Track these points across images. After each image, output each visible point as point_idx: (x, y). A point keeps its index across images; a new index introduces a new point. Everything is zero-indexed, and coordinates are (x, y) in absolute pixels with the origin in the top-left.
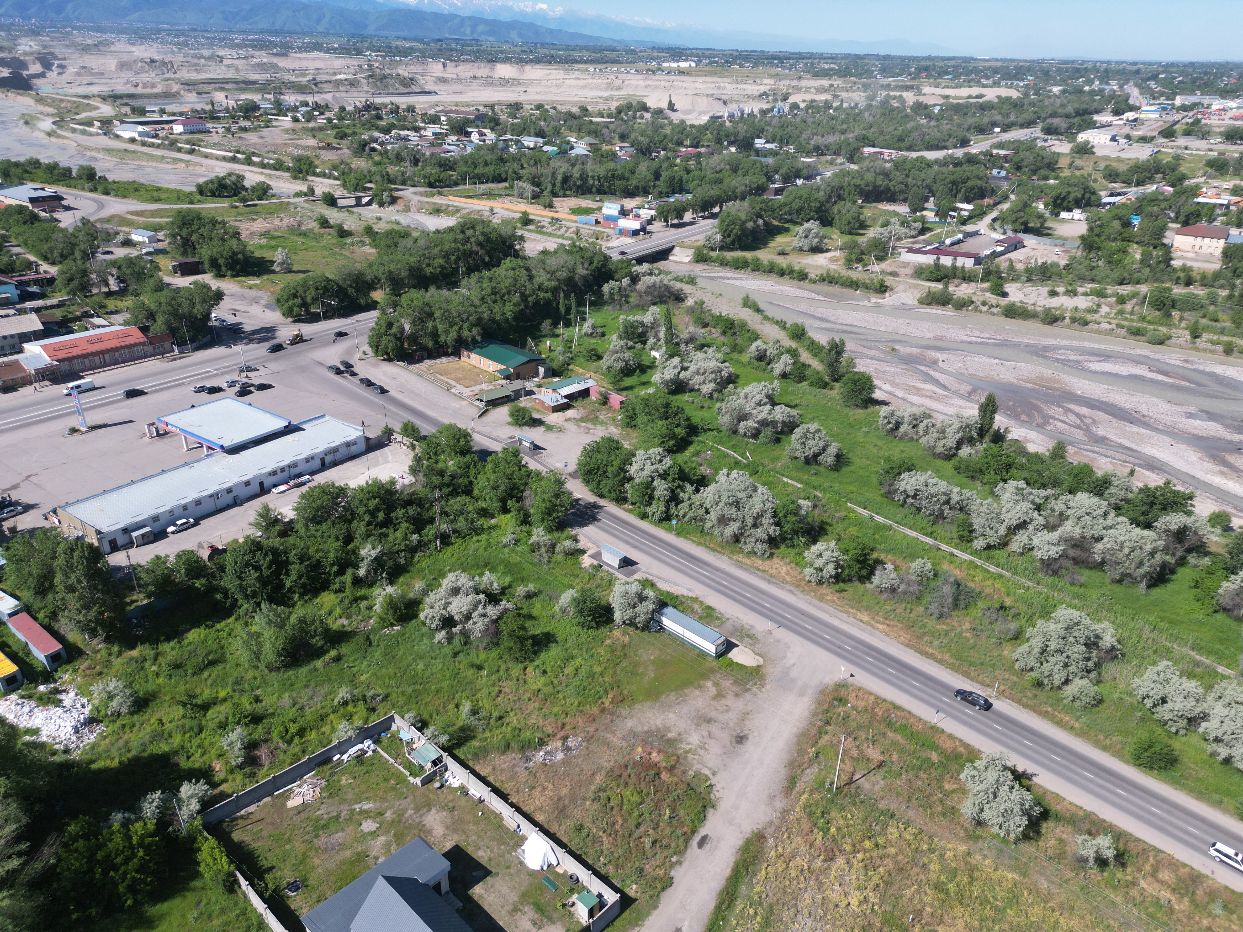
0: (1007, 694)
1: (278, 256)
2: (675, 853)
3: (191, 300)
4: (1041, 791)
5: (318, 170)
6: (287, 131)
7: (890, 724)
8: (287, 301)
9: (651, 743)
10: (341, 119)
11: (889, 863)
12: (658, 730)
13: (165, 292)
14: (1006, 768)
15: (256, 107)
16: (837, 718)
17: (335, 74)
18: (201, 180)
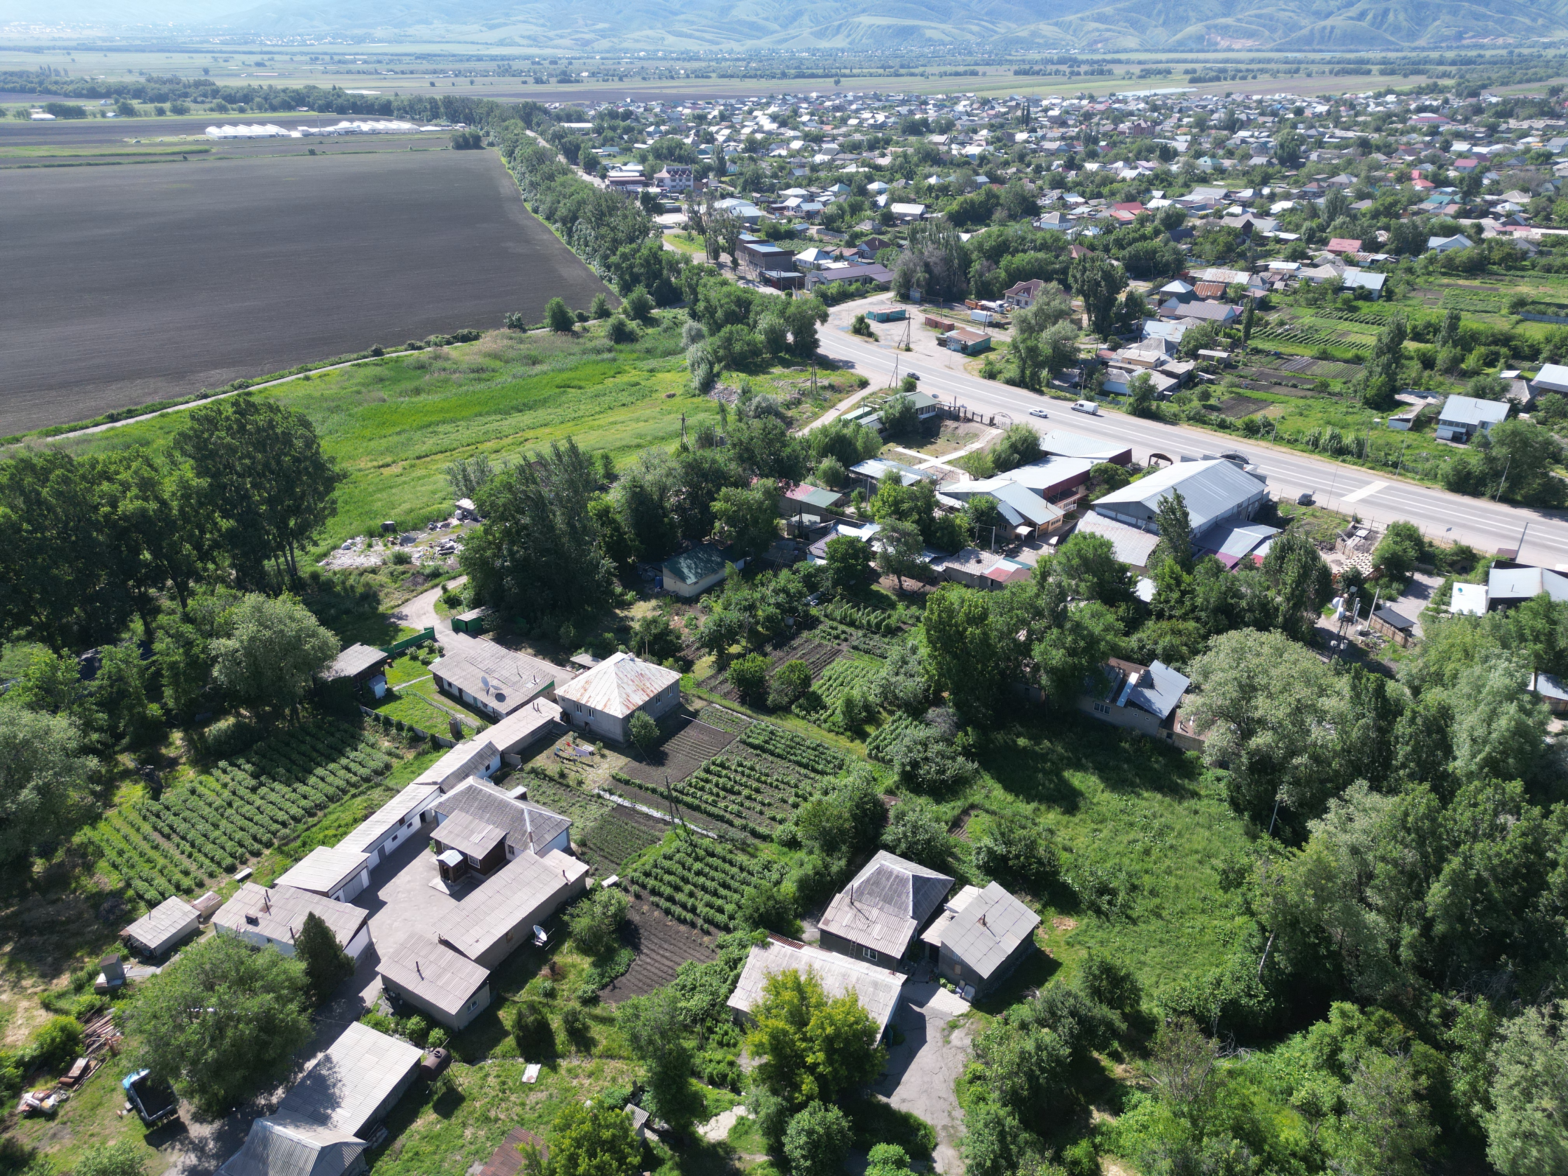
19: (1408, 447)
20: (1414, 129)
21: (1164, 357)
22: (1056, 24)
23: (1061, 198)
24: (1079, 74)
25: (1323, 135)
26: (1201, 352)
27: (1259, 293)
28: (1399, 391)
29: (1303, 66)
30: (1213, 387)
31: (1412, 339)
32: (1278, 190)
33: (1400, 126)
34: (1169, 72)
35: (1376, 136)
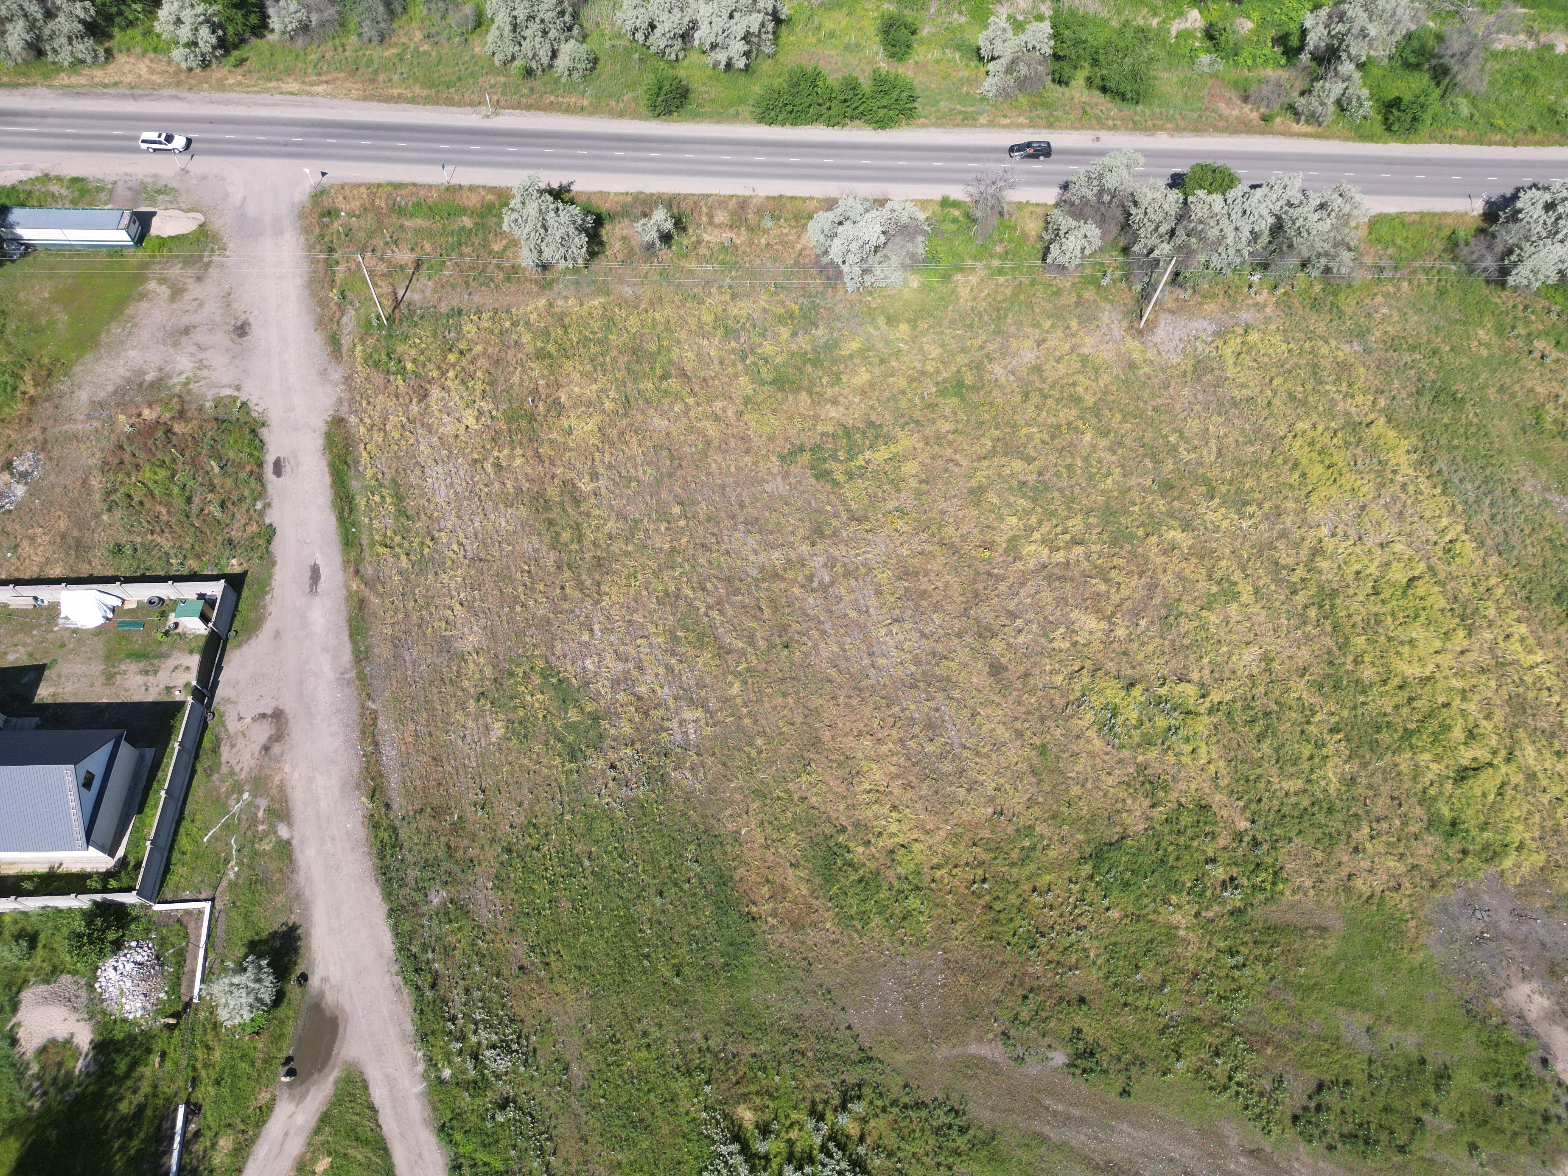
0: (503, 103)
2: (255, 500)
4: (584, 198)
7: (401, 211)
9: (131, 401)
11: (483, 362)
12: (129, 381)
14: (541, 192)
16: (339, 238)
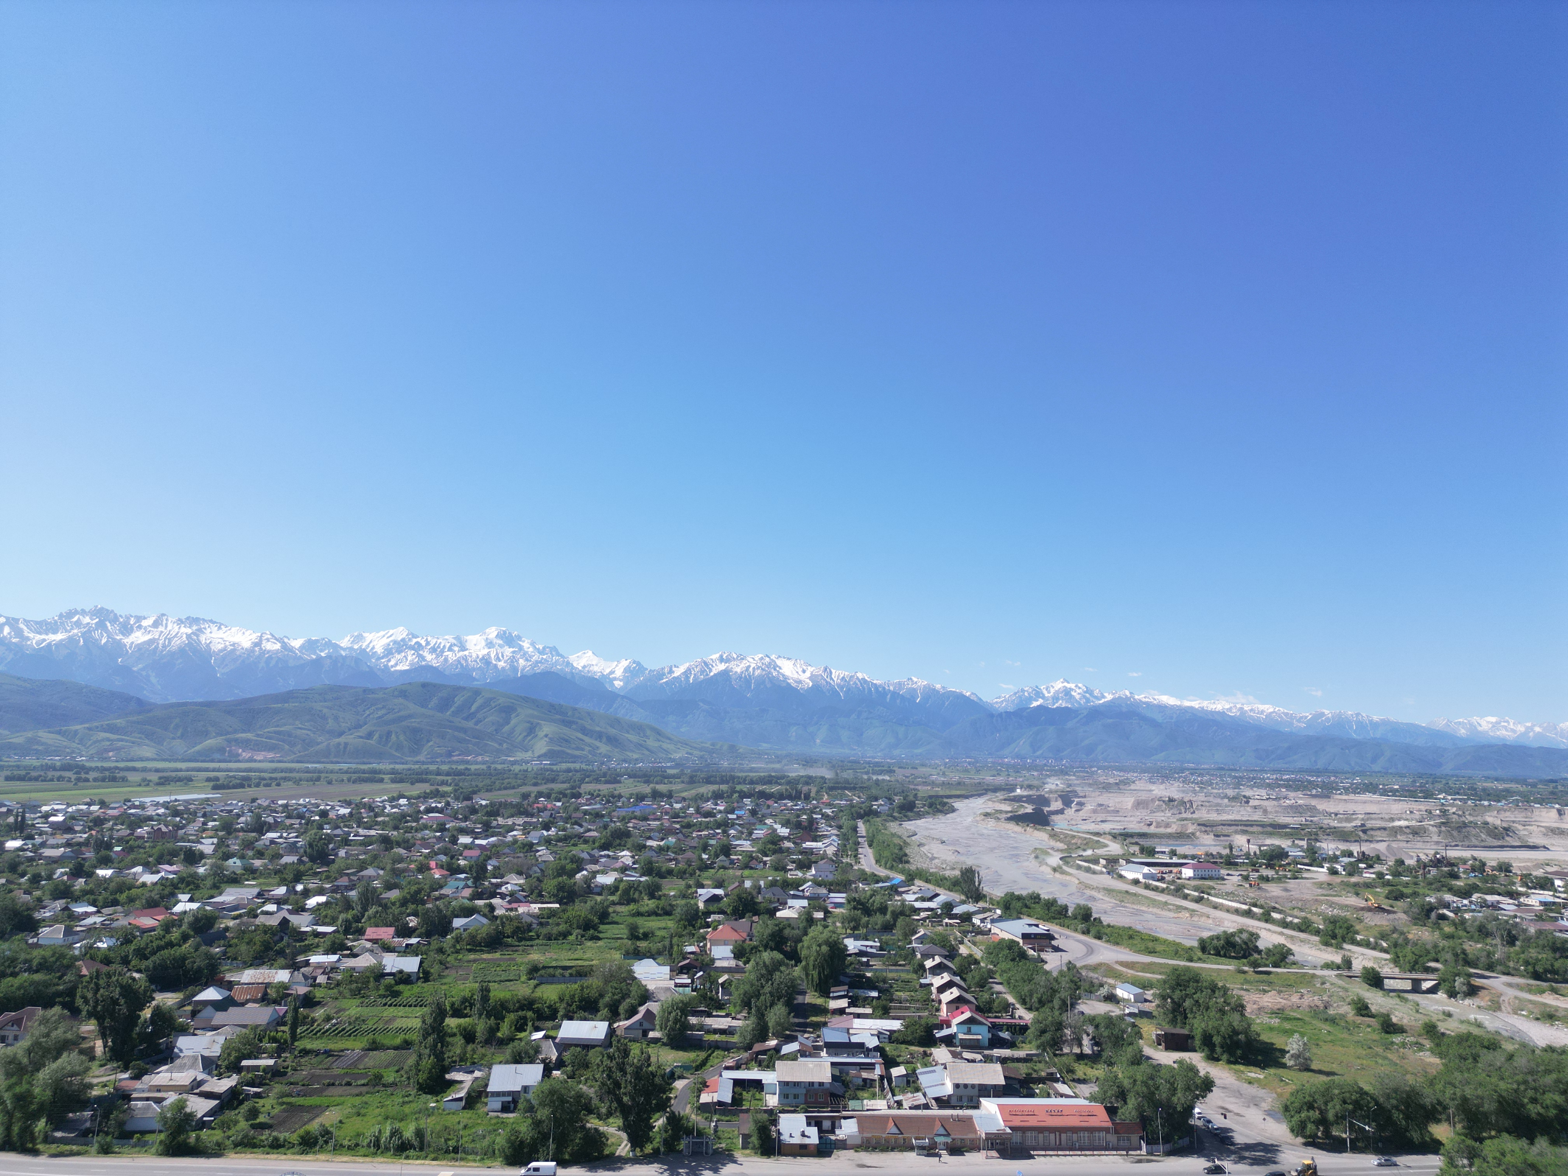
1: (1293, 1045)
3: (1172, 1084)
5: (1359, 937)
6: (1320, 885)
8: (1299, 1112)
10: (1397, 874)
13: (1142, 1067)
15: (1283, 854)
17: (1392, 820)
18: (1206, 934)
19: (465, 1127)
20: (425, 827)
21: (201, 1076)
22: (59, 733)
23: (66, 909)
24: (87, 780)
25: (349, 834)
26: (245, 1063)
27: (302, 990)
28: (448, 1070)
29: (323, 775)
30: (261, 1102)
31: (453, 1016)
32: (311, 886)
33: (414, 824)
34: (190, 779)
35: (395, 833)
